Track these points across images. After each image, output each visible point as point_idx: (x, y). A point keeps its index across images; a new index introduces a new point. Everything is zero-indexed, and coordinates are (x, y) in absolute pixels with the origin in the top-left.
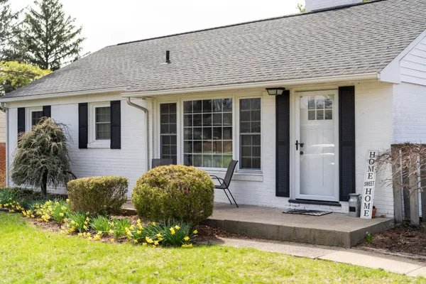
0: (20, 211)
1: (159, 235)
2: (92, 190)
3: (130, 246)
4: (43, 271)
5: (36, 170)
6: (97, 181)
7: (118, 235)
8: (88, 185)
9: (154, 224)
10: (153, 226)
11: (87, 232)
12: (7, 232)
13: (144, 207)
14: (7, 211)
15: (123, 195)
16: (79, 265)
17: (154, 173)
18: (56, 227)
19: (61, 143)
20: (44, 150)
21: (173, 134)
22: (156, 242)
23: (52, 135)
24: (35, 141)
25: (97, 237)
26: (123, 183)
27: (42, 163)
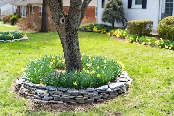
0: (105, 33)
1: (171, 45)
2: (138, 26)
3: (158, 49)
4: (126, 56)
5: (112, 17)
6: (141, 22)
7: (151, 44)
8: (137, 23)
9: (168, 40)
10: (168, 41)
11: (137, 42)
12: (105, 41)
13: (163, 33)
14: (100, 33)
15: (151, 28)
16: (140, 55)
17: (168, 19)
18: (122, 40)
19: (121, 6)
20: (115, 8)
21: (171, 2)
22: (170, 48)
23: (118, 3)
24: (111, 5)
25: (142, 44)
26: (151, 23)
27: (115, 14)
